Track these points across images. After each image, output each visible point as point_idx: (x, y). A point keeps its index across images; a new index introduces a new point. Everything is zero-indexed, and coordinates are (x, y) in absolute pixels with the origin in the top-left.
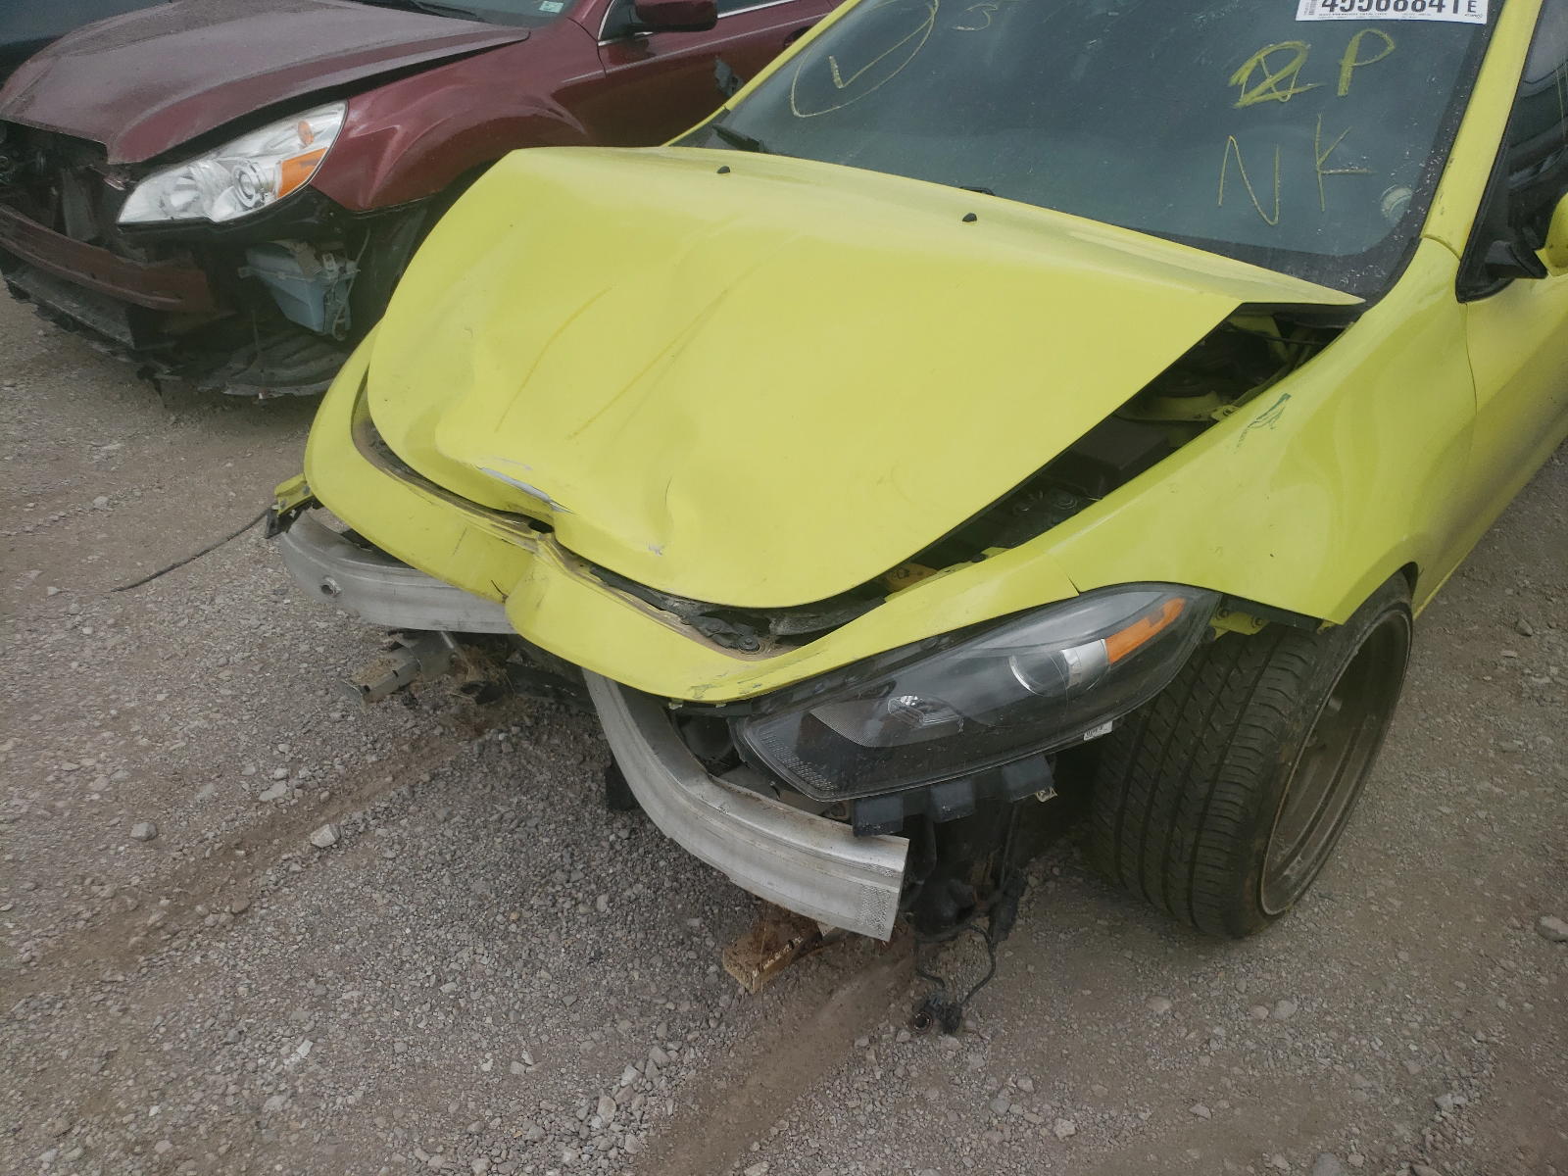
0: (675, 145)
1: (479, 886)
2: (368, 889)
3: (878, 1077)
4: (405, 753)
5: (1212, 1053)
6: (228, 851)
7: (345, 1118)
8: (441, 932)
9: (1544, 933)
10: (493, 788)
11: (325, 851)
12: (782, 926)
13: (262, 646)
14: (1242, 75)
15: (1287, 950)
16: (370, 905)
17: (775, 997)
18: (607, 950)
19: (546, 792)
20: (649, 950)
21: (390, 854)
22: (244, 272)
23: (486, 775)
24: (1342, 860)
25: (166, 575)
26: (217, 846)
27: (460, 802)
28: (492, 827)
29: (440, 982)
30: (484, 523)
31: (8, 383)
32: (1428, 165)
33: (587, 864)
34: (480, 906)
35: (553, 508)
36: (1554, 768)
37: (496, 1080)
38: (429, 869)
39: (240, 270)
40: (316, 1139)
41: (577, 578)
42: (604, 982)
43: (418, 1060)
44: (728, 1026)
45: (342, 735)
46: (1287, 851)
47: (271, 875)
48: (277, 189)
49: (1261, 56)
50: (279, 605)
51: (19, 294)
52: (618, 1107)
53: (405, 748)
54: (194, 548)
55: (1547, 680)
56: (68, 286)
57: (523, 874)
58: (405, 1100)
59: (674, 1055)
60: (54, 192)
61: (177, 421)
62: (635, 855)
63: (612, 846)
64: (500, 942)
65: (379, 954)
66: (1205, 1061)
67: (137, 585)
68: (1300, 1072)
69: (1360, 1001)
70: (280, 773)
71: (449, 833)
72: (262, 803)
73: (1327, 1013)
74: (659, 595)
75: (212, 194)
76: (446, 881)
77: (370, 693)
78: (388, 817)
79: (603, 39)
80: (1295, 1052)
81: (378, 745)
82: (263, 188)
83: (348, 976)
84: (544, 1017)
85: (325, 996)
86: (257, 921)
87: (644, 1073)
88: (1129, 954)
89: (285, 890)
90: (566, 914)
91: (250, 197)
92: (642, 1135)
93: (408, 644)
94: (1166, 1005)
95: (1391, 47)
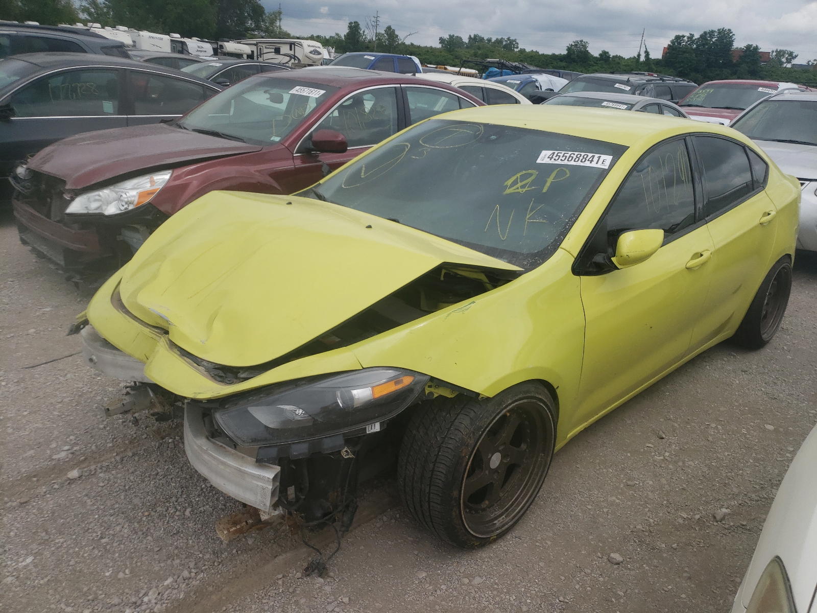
0: (294, 195)
1: (136, 501)
2: (86, 498)
3: (281, 591)
4: (126, 444)
5: (436, 596)
6: (29, 478)
7: (36, 589)
8: (112, 518)
9: (610, 560)
10: (159, 461)
11: (72, 481)
12: (245, 515)
13: (80, 396)
14: (509, 182)
15: (490, 558)
16: (84, 504)
17: (249, 556)
18: (182, 531)
19: (182, 465)
20: (201, 533)
21: (102, 484)
22: (119, 238)
23: (158, 456)
24: (532, 523)
25: (49, 364)
26: (24, 475)
27: (142, 466)
28: (152, 477)
29: (102, 538)
30: (147, 330)
31: (11, 279)
32: (569, 221)
33: (188, 496)
34: (133, 509)
35: (170, 324)
36: (647, 494)
37: (109, 580)
38: (117, 492)
39: (117, 236)
40: (21, 596)
41: (173, 353)
42: (175, 544)
43: (78, 569)
44: (223, 566)
45: (101, 434)
46: (498, 513)
47: (44, 489)
48: (135, 202)
49: (519, 175)
50: (95, 380)
51: (24, 242)
52: (159, 594)
53: (127, 442)
54: (67, 354)
55: (662, 458)
56: (44, 240)
57: (158, 497)
58: (66, 584)
59: (193, 574)
60: (49, 200)
61: (80, 301)
62: (211, 494)
63: (202, 490)
64: (136, 524)
65: (79, 525)
66: (431, 598)
67: (33, 367)
68: (472, 606)
69: (514, 581)
70: (66, 448)
71: (132, 478)
72: (53, 459)
73: (496, 584)
74: (200, 360)
75: (108, 203)
76: (122, 497)
77: (110, 412)
78: (107, 469)
79: (296, 153)
80: (474, 598)
81: (115, 440)
82: (128, 203)
83: (61, 533)
84: (142, 556)
85: (47, 540)
86: (30, 507)
87: (176, 581)
88: (416, 552)
89: (48, 496)
90: (170, 515)
91: (123, 206)
92: (164, 605)
93: (132, 392)
94: (424, 574)
95: (568, 175)
